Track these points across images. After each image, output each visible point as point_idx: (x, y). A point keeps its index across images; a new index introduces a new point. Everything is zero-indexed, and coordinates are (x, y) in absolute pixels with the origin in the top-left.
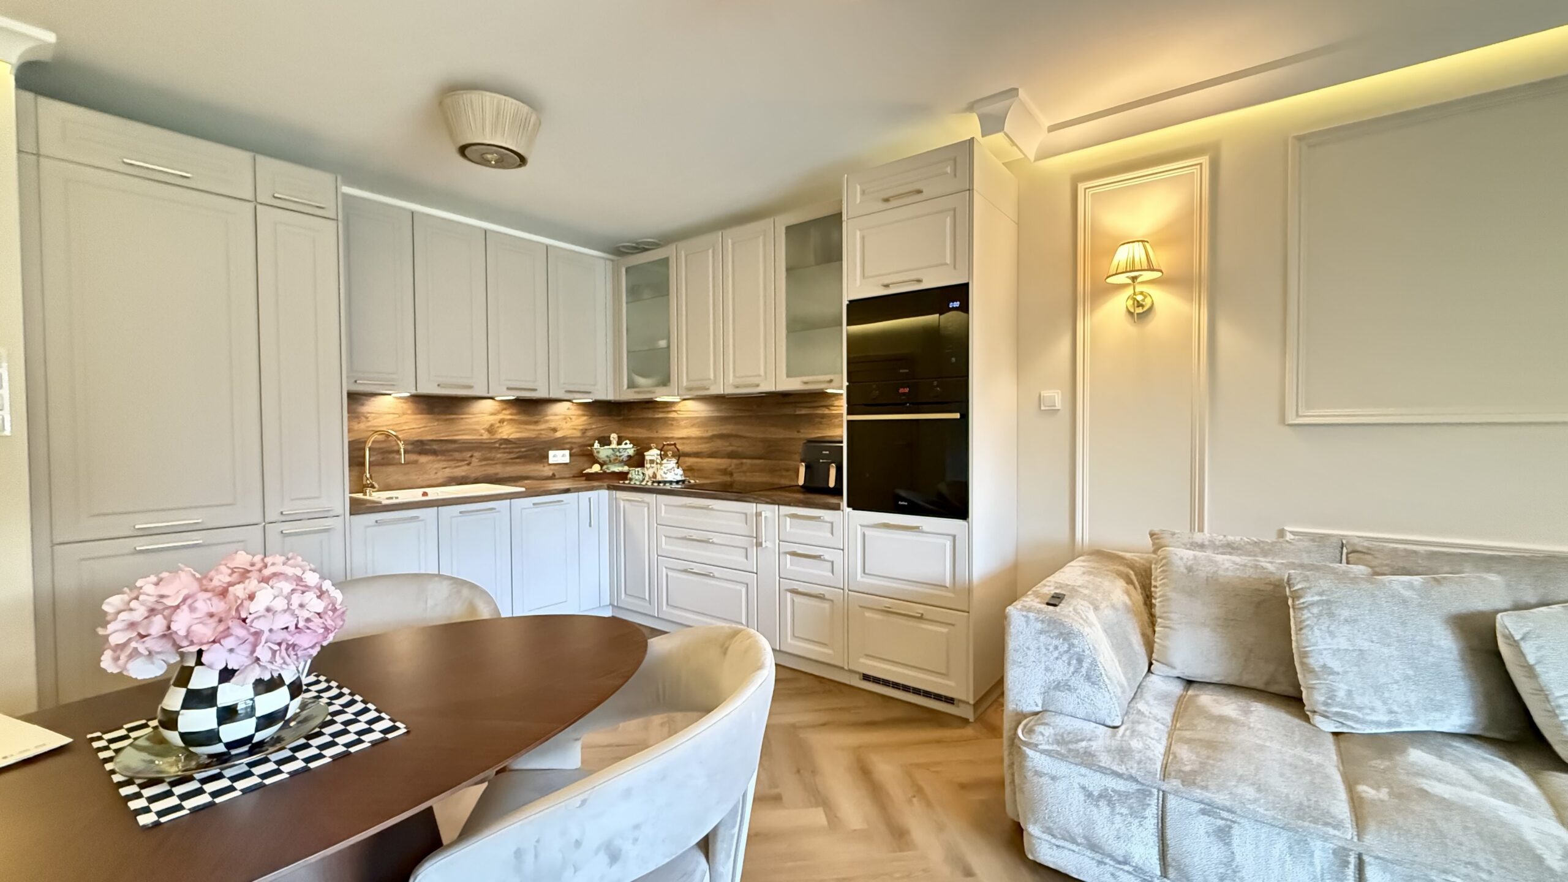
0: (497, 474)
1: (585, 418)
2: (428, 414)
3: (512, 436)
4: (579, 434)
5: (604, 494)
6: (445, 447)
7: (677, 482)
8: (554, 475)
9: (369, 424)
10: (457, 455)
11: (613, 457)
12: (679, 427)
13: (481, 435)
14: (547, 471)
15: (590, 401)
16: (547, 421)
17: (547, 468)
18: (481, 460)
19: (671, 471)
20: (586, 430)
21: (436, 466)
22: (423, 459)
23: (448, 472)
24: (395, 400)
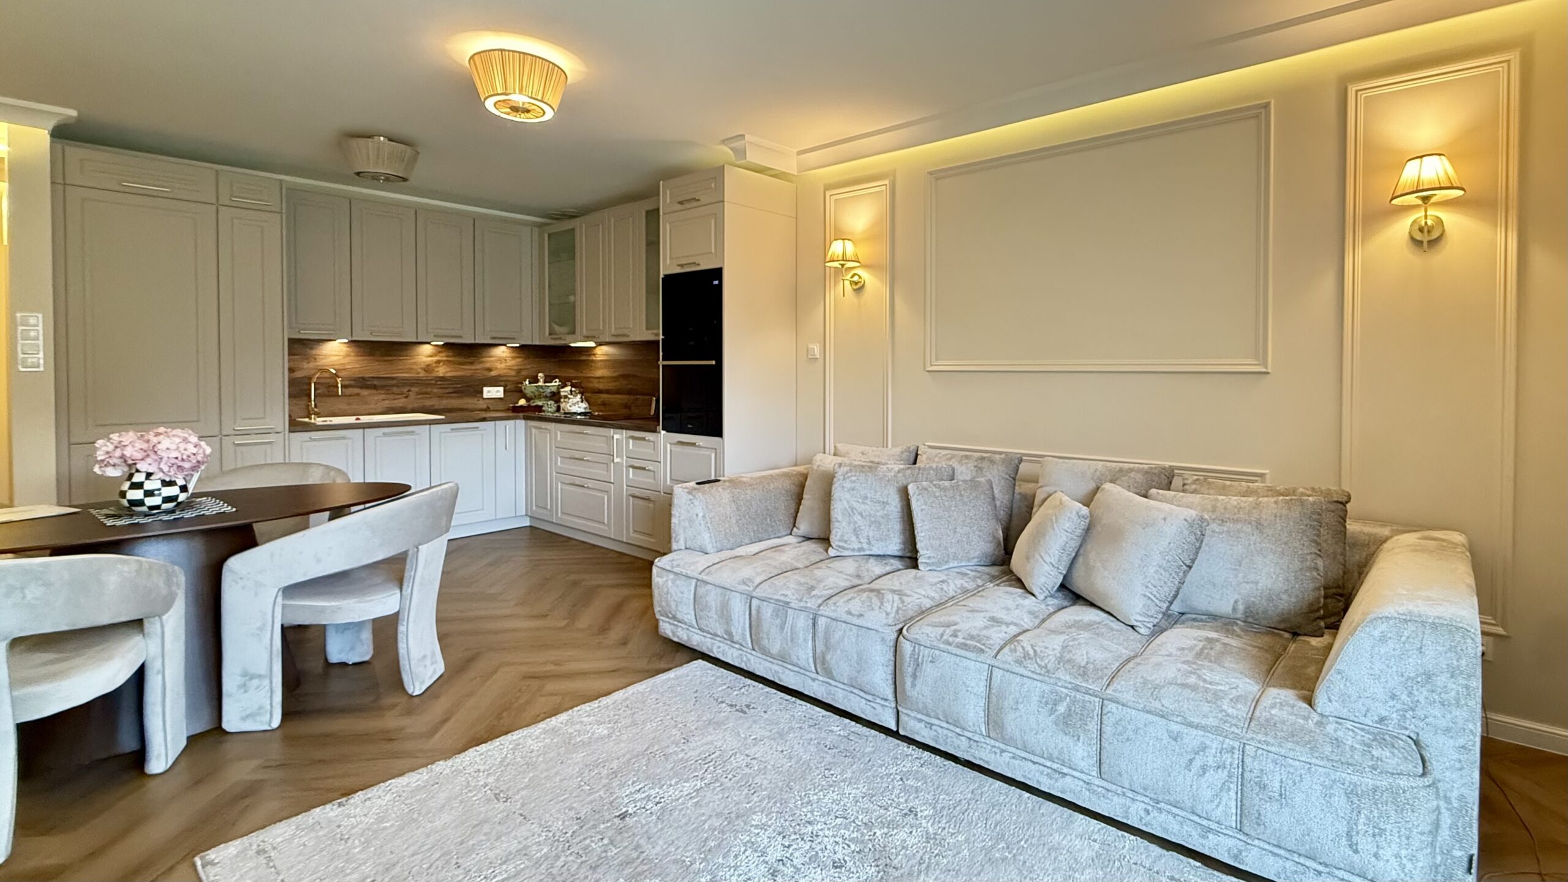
0: (433, 406)
1: (519, 360)
2: (369, 356)
3: (449, 374)
4: (513, 373)
5: (521, 423)
6: (384, 383)
7: (580, 414)
8: (488, 408)
9: (318, 364)
10: (395, 390)
11: (537, 393)
12: (598, 368)
13: (418, 373)
14: (482, 404)
15: (518, 345)
16: (482, 362)
17: (481, 402)
18: (418, 394)
19: (576, 405)
20: (521, 369)
21: (376, 398)
22: (365, 392)
23: (387, 404)
24: (342, 345)
